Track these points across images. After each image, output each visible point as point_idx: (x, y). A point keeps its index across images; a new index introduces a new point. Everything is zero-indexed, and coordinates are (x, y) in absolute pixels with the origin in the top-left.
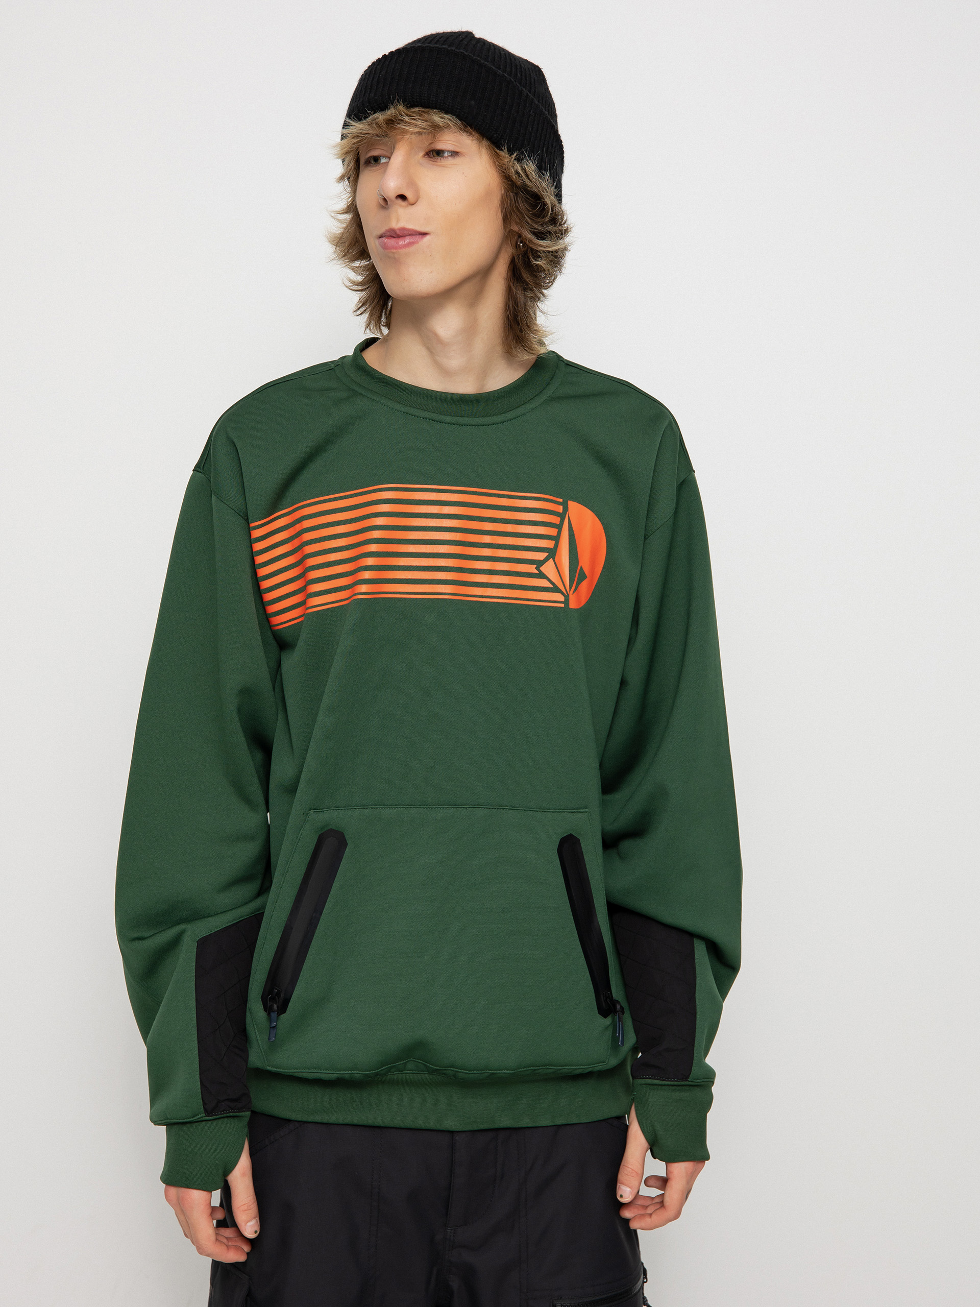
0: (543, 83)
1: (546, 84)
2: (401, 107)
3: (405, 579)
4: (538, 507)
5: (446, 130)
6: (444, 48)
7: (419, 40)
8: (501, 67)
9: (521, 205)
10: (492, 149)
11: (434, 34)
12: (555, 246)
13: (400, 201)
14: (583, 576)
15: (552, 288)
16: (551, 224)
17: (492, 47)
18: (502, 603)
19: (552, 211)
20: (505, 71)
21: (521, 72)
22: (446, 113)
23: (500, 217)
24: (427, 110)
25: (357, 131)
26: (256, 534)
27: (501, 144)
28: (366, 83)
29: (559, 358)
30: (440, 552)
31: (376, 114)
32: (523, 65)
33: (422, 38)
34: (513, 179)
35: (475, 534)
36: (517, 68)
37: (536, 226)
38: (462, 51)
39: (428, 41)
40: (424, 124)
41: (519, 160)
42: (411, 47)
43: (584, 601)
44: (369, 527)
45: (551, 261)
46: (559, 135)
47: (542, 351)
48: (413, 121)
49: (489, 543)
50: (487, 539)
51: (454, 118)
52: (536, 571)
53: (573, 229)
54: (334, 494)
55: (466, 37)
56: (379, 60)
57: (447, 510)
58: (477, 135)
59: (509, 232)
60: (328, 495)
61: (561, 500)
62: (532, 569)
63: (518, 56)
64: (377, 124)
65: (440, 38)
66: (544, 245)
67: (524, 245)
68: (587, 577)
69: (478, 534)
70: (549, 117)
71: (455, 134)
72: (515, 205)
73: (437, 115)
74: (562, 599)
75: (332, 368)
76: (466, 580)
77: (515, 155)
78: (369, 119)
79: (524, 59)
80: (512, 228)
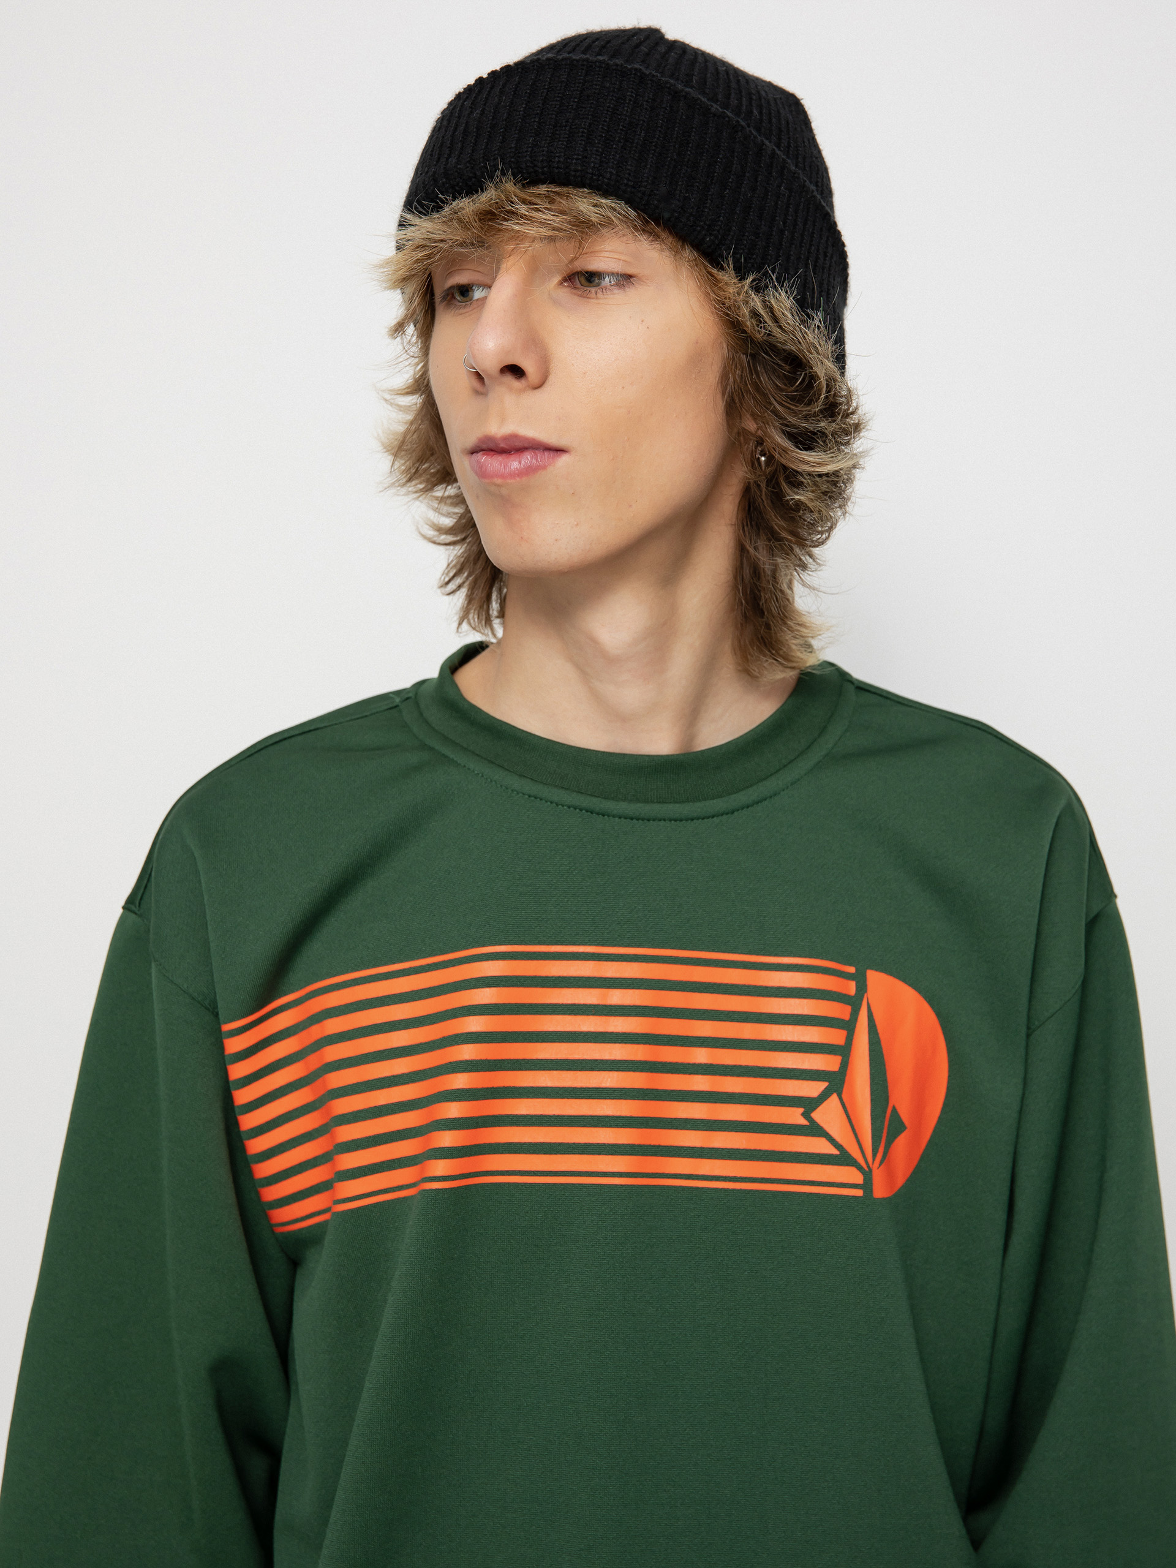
0: (804, 127)
1: (811, 130)
2: (509, 186)
3: (530, 1144)
4: (806, 985)
5: (604, 231)
6: (600, 62)
7: (551, 48)
8: (720, 96)
9: (764, 378)
10: (702, 268)
11: (583, 35)
12: (833, 462)
13: (509, 379)
14: (897, 1127)
15: (829, 543)
16: (824, 417)
17: (700, 59)
18: (733, 1190)
19: (828, 391)
20: (726, 106)
21: (760, 107)
22: (606, 194)
23: (721, 405)
24: (565, 189)
25: (423, 237)
26: (234, 1045)
27: (722, 257)
28: (443, 137)
29: (843, 677)
30: (603, 1085)
31: (457, 201)
32: (763, 93)
33: (558, 43)
34: (746, 329)
35: (676, 1045)
36: (751, 99)
37: (792, 420)
38: (637, 66)
39: (567, 49)
40: (556, 220)
41: (758, 289)
42: (532, 62)
43: (900, 1180)
44: (456, 1036)
45: (825, 493)
46: (839, 233)
47: (810, 661)
48: (534, 214)
49: (705, 1064)
50: (701, 1055)
51: (620, 205)
52: (803, 1121)
53: (871, 423)
54: (386, 964)
55: (647, 37)
56: (469, 89)
57: (616, 997)
58: (670, 239)
59: (739, 434)
60: (374, 966)
61: (852, 970)
62: (794, 1116)
63: (752, 76)
64: (460, 221)
65: (594, 42)
66: (812, 461)
67: (770, 459)
68: (905, 1128)
69: (682, 1046)
70: (819, 197)
71: (625, 238)
72: (752, 379)
73: (585, 200)
74: (858, 1178)
75: (395, 704)
76: (657, 1143)
77: (750, 280)
78: (447, 210)
79: (765, 82)
80: (743, 425)
